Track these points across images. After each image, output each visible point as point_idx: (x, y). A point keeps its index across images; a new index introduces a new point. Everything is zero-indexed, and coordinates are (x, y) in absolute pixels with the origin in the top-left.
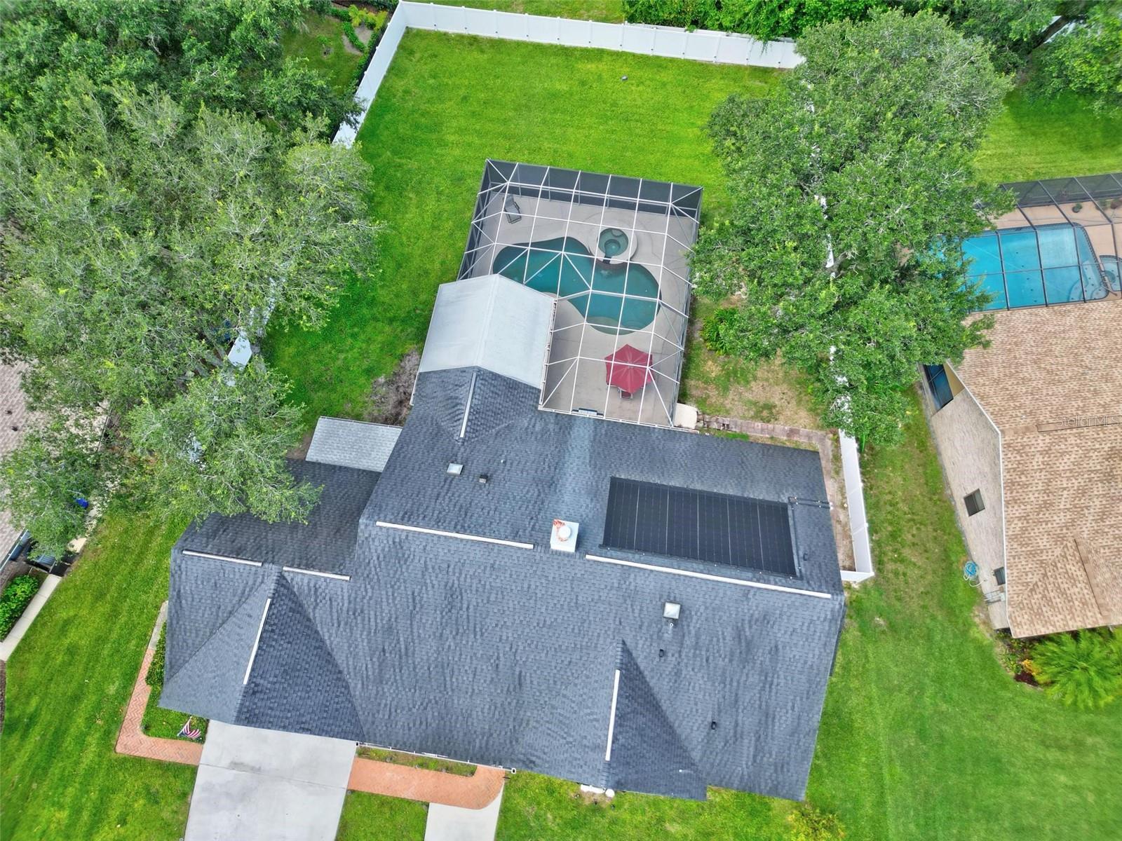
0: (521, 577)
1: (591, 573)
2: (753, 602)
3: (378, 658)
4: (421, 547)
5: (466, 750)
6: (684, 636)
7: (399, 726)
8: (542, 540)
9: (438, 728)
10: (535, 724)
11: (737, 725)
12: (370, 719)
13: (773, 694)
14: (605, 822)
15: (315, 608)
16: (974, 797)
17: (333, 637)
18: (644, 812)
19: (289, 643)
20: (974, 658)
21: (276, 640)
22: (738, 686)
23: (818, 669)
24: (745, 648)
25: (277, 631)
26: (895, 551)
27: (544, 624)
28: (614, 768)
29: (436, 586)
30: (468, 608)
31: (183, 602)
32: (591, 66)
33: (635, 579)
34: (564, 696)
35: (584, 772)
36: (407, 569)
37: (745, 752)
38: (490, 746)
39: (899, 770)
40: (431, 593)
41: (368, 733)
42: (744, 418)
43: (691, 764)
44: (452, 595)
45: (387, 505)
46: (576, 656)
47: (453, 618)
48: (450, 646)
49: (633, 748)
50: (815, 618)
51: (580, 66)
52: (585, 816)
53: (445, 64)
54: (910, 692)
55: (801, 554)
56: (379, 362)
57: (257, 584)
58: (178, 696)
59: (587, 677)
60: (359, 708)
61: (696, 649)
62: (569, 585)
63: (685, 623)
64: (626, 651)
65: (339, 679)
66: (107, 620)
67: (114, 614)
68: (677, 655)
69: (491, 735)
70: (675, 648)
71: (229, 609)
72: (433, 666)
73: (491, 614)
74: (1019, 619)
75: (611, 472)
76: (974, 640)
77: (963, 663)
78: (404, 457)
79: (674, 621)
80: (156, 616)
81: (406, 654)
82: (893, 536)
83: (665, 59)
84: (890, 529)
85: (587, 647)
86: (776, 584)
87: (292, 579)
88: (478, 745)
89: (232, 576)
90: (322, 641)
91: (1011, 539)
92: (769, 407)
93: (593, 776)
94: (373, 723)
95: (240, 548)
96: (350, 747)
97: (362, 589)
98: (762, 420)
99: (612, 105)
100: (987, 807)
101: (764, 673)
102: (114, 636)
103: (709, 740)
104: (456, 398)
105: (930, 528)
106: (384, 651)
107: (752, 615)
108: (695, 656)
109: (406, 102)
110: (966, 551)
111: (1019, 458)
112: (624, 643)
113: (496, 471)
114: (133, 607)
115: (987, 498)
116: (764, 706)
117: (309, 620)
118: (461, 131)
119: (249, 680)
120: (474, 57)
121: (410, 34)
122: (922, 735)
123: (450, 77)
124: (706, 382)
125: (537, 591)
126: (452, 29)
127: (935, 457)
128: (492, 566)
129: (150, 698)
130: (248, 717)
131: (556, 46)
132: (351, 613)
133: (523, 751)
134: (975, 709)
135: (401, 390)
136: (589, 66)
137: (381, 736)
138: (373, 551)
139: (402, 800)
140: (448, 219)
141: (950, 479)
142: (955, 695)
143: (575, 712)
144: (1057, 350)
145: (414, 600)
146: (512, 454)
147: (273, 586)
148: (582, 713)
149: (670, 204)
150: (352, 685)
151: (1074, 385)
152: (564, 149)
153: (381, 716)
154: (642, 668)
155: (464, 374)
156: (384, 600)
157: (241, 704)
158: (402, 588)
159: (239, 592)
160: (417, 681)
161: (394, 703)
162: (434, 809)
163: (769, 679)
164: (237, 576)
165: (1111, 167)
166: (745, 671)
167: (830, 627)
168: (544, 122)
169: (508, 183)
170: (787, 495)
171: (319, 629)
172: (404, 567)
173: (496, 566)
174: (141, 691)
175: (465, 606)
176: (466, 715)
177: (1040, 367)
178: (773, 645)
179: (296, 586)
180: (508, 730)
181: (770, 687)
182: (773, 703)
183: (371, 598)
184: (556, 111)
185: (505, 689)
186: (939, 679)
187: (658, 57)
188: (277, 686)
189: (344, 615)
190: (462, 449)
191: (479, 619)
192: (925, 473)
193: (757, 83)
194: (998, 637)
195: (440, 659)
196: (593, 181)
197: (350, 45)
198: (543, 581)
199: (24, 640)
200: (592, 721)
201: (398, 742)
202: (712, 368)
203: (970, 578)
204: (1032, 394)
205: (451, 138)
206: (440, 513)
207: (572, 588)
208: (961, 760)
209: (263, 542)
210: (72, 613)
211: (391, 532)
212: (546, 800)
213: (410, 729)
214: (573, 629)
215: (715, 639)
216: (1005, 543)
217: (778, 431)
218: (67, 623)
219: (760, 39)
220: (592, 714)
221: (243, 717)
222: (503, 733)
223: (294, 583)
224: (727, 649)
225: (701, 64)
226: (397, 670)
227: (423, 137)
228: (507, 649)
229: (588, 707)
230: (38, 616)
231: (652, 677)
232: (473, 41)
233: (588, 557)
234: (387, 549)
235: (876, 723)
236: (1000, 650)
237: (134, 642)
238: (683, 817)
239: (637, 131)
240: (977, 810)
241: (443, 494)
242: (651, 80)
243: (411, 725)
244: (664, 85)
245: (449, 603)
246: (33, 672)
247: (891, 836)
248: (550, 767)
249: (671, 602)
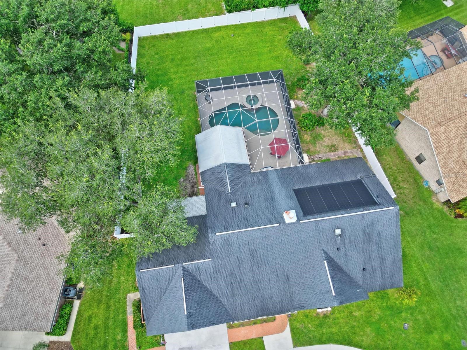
0: (278, 237)
1: (304, 228)
2: (366, 219)
3: (230, 287)
4: (236, 238)
5: (275, 311)
6: (345, 240)
7: (246, 311)
8: (282, 221)
9: (261, 306)
10: (298, 292)
11: (372, 266)
12: (234, 311)
13: (382, 251)
14: (331, 320)
15: (200, 275)
16: (456, 265)
17: (210, 285)
18: (344, 312)
19: (195, 292)
20: (438, 215)
21: (190, 293)
22: (369, 252)
23: (396, 236)
24: (368, 237)
25: (190, 289)
26: (397, 185)
27: (291, 253)
28: (337, 297)
29: (246, 251)
30: (260, 256)
31: (146, 291)
32: (218, 34)
33: (321, 225)
34: (306, 277)
35: (326, 302)
36: (233, 248)
37: (378, 276)
38: (283, 306)
39: (427, 264)
40: (244, 255)
41: (235, 317)
42: (326, 153)
43: (360, 287)
44: (253, 253)
45: (216, 226)
46: (306, 261)
47: (256, 262)
48: (257, 273)
49: (340, 287)
50: (390, 217)
51: (213, 35)
52: (323, 321)
53: (160, 48)
54: (421, 235)
55: (376, 196)
56: (178, 173)
57: (174, 274)
58: (155, 328)
59: (313, 267)
60: (228, 309)
61: (350, 243)
62: (297, 235)
63: (344, 235)
64: (325, 253)
65: (217, 300)
66: (107, 311)
67: (108, 307)
68: (344, 248)
69: (283, 302)
70: (343, 245)
71: (165, 287)
72: (252, 283)
73: (270, 255)
74: (452, 196)
75: (292, 188)
76: (436, 209)
77: (435, 218)
78: (212, 206)
79: (340, 235)
80: (126, 302)
81: (241, 282)
82: (395, 180)
83: (245, 24)
84: (392, 178)
85: (310, 256)
86: (373, 210)
87: (188, 267)
88: (279, 307)
89: (163, 274)
90: (206, 288)
91: (442, 167)
92: (333, 146)
93: (330, 303)
94: (236, 313)
95: (162, 262)
96: (225, 325)
97: (217, 262)
98: (333, 151)
99: (232, 47)
100: (462, 267)
101: (377, 244)
102: (112, 316)
103: (364, 275)
104: (221, 177)
105: (406, 173)
106: (232, 283)
107: (367, 224)
108: (351, 246)
109: (149, 67)
110: (422, 177)
111: (436, 137)
112: (323, 250)
113: (249, 200)
114: (115, 302)
115: (426, 155)
116: (380, 256)
117: (199, 281)
118: (176, 73)
119: (187, 312)
120: (170, 42)
121: (140, 39)
122: (430, 249)
123: (164, 52)
124: (307, 143)
125: (285, 241)
126: (157, 33)
127: (398, 146)
128: (265, 237)
129: (137, 335)
130: (192, 326)
131: (201, 30)
132: (215, 273)
133: (297, 303)
134: (445, 233)
135: (191, 181)
136: (217, 34)
137: (240, 317)
138: (217, 246)
139: (252, 339)
140: (184, 109)
141: (407, 153)
142: (437, 231)
143: (313, 282)
144: (432, 94)
145: (238, 260)
146: (252, 192)
147: (182, 272)
148: (316, 282)
149: (274, 79)
150: (223, 301)
151: (444, 105)
152: (220, 69)
153: (238, 309)
154: (332, 257)
155: (220, 167)
156: (227, 263)
157: (188, 322)
158: (233, 256)
159: (168, 279)
160: (248, 291)
161: (242, 302)
162: (265, 339)
163: (380, 246)
164: (165, 273)
165: (421, 23)
166: (370, 245)
167: (396, 219)
168: (208, 60)
169: (209, 88)
170: (359, 176)
171: (204, 283)
172: (231, 248)
173: (267, 236)
174: (132, 334)
175: (259, 255)
176: (270, 297)
177: (429, 102)
178: (378, 233)
179: (190, 270)
180: (288, 298)
181: (381, 248)
182: (383, 254)
183: (221, 264)
184: (211, 55)
185: (283, 282)
186: (429, 227)
187: (242, 24)
188: (197, 310)
189: (212, 274)
190: (232, 196)
191: (265, 259)
192: (397, 153)
193: (284, 24)
194: (444, 205)
195: (254, 279)
196: (240, 78)
197: (117, 50)
198: (286, 236)
199: (74, 330)
200: (322, 283)
201: (247, 317)
202: (307, 137)
203: (427, 187)
204: (432, 113)
205: (173, 77)
206: (237, 223)
207: (298, 235)
208: (447, 253)
209: (170, 257)
210: (90, 313)
211: (222, 236)
212: (306, 320)
213: (251, 310)
214: (303, 251)
215: (356, 237)
216: (440, 170)
217: (340, 153)
218: (90, 317)
219: (282, 7)
220: (321, 280)
221: (190, 327)
222: (287, 299)
223: (189, 268)
224: (362, 239)
225: (259, 23)
226: (239, 289)
227: (161, 79)
228: (280, 267)
229: (318, 278)
230: (76, 319)
231: (337, 259)
232: (168, 36)
233: (301, 222)
234: (222, 243)
235: (414, 250)
236: (446, 209)
237: (121, 315)
238: (358, 308)
239: (245, 55)
240: (459, 269)
241: (234, 215)
242: (243, 33)
243: (251, 309)
244: (248, 34)
245: (252, 256)
246: (83, 342)
247: (433, 289)
248: (311, 306)
249: (337, 229)
